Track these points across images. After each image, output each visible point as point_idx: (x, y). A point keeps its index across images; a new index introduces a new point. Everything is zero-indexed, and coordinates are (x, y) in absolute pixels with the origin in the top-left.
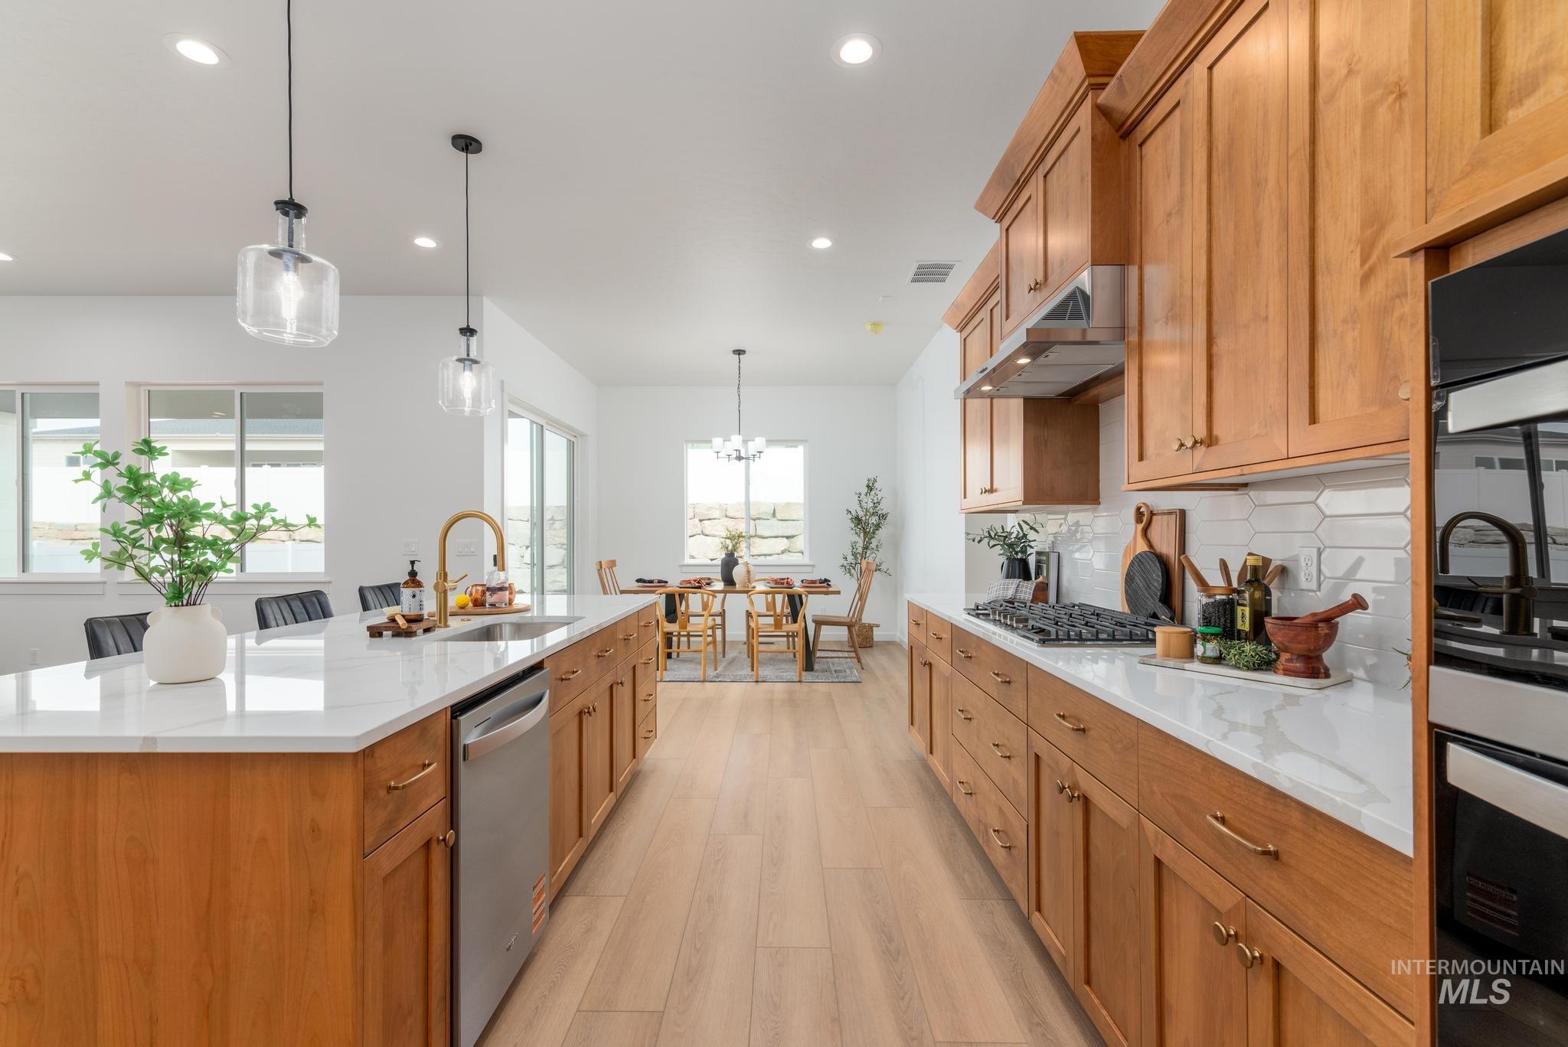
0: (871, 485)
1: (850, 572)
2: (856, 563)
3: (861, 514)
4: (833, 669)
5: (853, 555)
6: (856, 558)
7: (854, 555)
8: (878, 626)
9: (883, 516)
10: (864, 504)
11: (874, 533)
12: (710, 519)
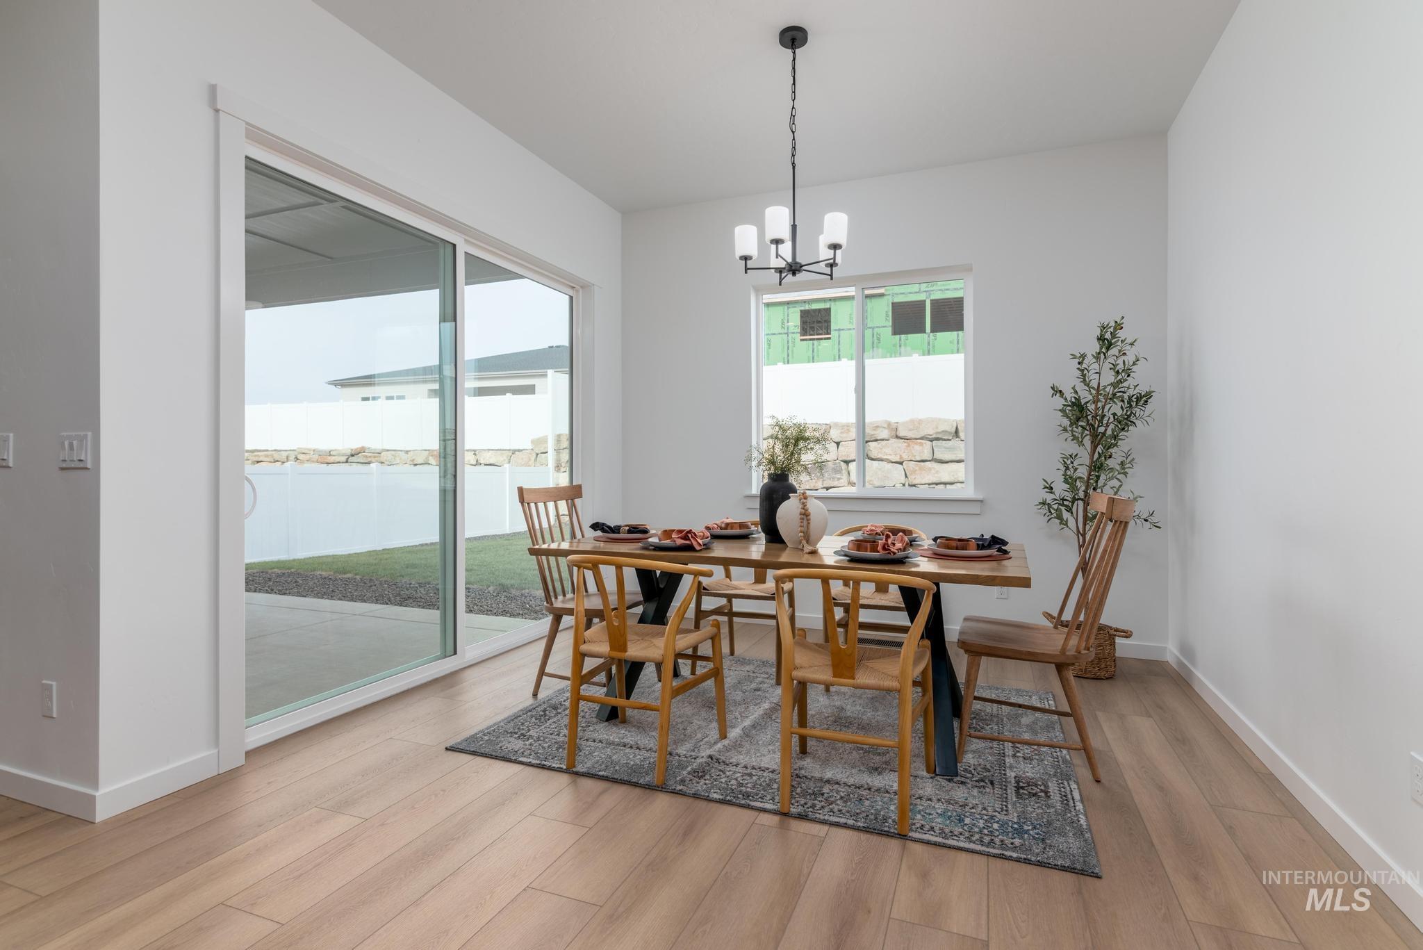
0: (1108, 336)
1: (1060, 517)
2: (1074, 500)
3: (1085, 396)
4: (1011, 774)
5: (1066, 481)
6: (1073, 488)
7: (1070, 481)
8: (1127, 634)
9: (1138, 400)
10: (1092, 376)
11: (1115, 437)
12: (876, 440)
